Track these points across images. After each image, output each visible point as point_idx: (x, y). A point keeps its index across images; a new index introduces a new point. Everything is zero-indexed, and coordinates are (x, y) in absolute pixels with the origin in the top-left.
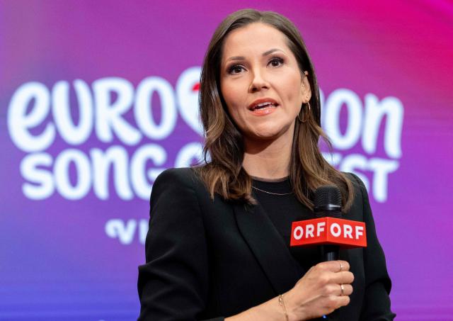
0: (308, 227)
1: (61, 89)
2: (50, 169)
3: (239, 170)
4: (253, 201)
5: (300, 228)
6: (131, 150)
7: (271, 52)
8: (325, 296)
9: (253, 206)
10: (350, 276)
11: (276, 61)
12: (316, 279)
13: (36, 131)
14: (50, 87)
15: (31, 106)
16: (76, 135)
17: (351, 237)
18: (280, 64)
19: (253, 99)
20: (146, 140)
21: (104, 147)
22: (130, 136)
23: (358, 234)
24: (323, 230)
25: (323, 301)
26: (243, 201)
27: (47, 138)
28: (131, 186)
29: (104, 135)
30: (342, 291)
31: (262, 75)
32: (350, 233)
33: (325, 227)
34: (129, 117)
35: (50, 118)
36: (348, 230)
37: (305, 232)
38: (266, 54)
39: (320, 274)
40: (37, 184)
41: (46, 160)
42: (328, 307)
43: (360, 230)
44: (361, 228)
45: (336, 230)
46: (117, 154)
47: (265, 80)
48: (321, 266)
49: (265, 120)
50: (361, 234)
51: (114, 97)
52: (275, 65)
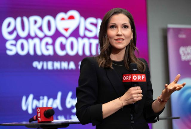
0: (127, 76)
1: (19, 19)
2: (15, 45)
3: (109, 58)
4: (112, 68)
5: (125, 77)
6: (41, 39)
7: (124, 24)
8: (132, 98)
9: (113, 69)
10: (141, 91)
11: (125, 27)
12: (130, 93)
13: (11, 33)
14: (15, 18)
15: (9, 25)
16: (23, 34)
17: (140, 79)
18: (126, 28)
19: (117, 38)
20: (46, 36)
21: (32, 38)
22: (41, 35)
23: (143, 78)
24: (131, 78)
25: (132, 99)
26: (109, 68)
27: (14, 35)
28: (41, 51)
29: (32, 34)
30: (138, 96)
31: (121, 31)
32: (140, 78)
33: (131, 77)
34: (41, 28)
35: (15, 29)
36: (139, 77)
37: (126, 78)
38: (123, 24)
39: (131, 91)
40: (11, 50)
41: (14, 42)
42: (134, 101)
43: (143, 77)
44: (144, 76)
45: (135, 78)
46: (37, 41)
47: (122, 33)
48: (131, 89)
49: (120, 44)
50: (144, 78)
51: (36, 22)
52: (125, 28)
